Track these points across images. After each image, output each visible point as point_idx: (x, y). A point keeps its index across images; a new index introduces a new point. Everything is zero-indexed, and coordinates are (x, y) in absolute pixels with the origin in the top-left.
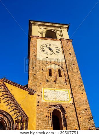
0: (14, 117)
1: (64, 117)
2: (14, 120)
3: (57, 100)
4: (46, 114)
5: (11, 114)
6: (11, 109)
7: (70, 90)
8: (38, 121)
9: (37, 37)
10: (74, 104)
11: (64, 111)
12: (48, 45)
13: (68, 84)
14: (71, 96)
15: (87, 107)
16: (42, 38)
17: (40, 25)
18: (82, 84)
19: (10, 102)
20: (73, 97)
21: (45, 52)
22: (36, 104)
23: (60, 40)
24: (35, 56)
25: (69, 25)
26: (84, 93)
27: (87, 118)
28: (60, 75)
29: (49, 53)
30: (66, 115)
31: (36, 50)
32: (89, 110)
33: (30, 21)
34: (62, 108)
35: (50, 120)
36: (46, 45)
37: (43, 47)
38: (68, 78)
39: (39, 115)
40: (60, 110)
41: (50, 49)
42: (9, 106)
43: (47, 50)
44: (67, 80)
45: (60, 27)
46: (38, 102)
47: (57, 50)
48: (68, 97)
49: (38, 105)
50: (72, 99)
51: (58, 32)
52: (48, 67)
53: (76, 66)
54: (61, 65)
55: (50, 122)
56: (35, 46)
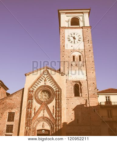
0: (54, 89)
2: (55, 91)
3: (77, 78)
4: (71, 87)
5: (53, 87)
6: (52, 85)
7: (85, 71)
8: (66, 91)
9: (65, 28)
10: (87, 80)
11: (81, 85)
12: (73, 34)
13: (85, 66)
14: (86, 75)
15: (95, 81)
16: (68, 28)
18: (94, 66)
19: (51, 80)
22: (65, 81)
23: (82, 27)
24: (64, 46)
25: (90, 10)
26: (94, 72)
27: (93, 88)
28: (80, 60)
30: (82, 87)
31: (64, 40)
33: (58, 10)
34: (80, 83)
36: (71, 34)
37: (69, 37)
38: (85, 62)
39: (67, 87)
41: (74, 38)
42: (51, 83)
43: (72, 39)
44: (85, 63)
45: (82, 13)
46: (67, 80)
47: (79, 38)
48: (84, 76)
49: (66, 82)
50: (86, 77)
51: (81, 18)
52: (72, 54)
53: (92, 51)
54: (81, 52)
55: (73, 91)
56: (64, 37)
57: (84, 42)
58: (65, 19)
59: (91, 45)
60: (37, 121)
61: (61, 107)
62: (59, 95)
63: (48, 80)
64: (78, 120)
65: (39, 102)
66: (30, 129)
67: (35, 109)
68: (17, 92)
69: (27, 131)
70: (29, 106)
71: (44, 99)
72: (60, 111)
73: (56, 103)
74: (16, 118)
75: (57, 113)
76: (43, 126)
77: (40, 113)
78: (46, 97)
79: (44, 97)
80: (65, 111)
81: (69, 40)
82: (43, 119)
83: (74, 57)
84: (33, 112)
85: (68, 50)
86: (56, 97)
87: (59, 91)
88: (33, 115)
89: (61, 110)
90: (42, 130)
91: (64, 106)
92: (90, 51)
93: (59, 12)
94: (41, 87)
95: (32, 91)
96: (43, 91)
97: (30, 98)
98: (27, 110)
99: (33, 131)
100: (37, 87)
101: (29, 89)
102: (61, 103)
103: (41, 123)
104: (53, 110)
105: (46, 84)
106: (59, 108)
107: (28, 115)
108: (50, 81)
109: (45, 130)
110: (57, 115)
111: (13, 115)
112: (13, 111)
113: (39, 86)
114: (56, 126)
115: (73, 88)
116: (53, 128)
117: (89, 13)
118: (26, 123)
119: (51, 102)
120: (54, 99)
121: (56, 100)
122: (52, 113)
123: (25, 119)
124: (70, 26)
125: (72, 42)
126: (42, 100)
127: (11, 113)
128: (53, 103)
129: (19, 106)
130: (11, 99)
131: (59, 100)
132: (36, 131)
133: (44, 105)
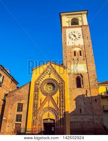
0: (58, 81)
1: (82, 80)
2: (59, 83)
3: (78, 71)
4: (73, 79)
5: (57, 80)
6: (56, 78)
7: (85, 65)
8: (69, 83)
9: (66, 27)
10: (88, 72)
11: (82, 77)
12: (73, 32)
13: (85, 60)
14: (86, 68)
15: (95, 74)
16: (69, 27)
17: (67, 15)
20: (87, 68)
21: (71, 39)
23: (81, 26)
24: (66, 43)
25: (88, 11)
26: (94, 65)
28: (81, 55)
29: (74, 40)
30: (83, 79)
31: (65, 38)
32: (96, 75)
33: (60, 13)
34: (81, 75)
35: (75, 82)
36: (72, 33)
37: (70, 35)
38: (85, 56)
39: (69, 80)
40: (80, 76)
41: (74, 36)
42: (55, 76)
43: (72, 37)
45: (81, 14)
46: (69, 73)
47: (79, 36)
49: (69, 75)
50: (87, 70)
51: (80, 19)
52: (73, 50)
53: (91, 46)
54: (81, 47)
55: (75, 83)
56: (65, 35)
57: (83, 38)
58: (66, 20)
59: (90, 41)
60: (43, 111)
61: (64, 98)
62: (62, 87)
63: (52, 73)
64: (80, 109)
65: (44, 93)
66: (37, 119)
67: (41, 100)
68: (25, 85)
69: (34, 121)
70: (36, 97)
71: (49, 91)
72: (64, 102)
73: (60, 94)
74: (25, 108)
75: (61, 103)
76: (48, 116)
77: (45, 104)
78: (51, 89)
79: (49, 89)
80: (68, 102)
81: (70, 38)
82: (49, 109)
83: (75, 52)
84: (39, 103)
85: (70, 46)
86: (60, 89)
87: (62, 84)
88: (39, 106)
89: (65, 100)
90: (47, 119)
91: (67, 97)
92: (89, 46)
93: (60, 14)
94: (46, 80)
95: (38, 84)
96: (48, 84)
97: (36, 90)
98: (34, 101)
99: (39, 120)
100: (42, 80)
101: (35, 82)
102: (64, 94)
103: (47, 113)
104: (58, 101)
105: (50, 77)
106: (62, 99)
107: (35, 105)
108: (54, 75)
109: (51, 119)
110: (62, 105)
111: (21, 105)
112: (22, 102)
113: (44, 79)
114: (60, 116)
115: (75, 80)
116: (58, 118)
117: (87, 13)
118: (33, 113)
119: (55, 94)
120: (58, 90)
121: (60, 91)
122: (56, 103)
123: (32, 109)
124: (70, 26)
125: (72, 39)
126: (48, 92)
127: (20, 104)
128: (57, 94)
129: (27, 97)
130: (20, 92)
131: (62, 91)
132: (43, 121)
133: (49, 96)
